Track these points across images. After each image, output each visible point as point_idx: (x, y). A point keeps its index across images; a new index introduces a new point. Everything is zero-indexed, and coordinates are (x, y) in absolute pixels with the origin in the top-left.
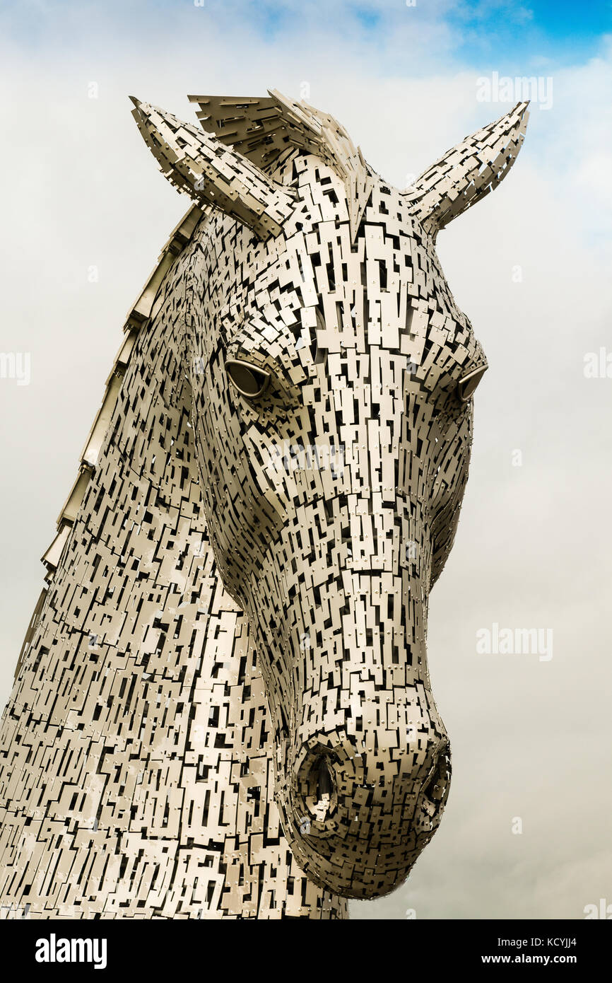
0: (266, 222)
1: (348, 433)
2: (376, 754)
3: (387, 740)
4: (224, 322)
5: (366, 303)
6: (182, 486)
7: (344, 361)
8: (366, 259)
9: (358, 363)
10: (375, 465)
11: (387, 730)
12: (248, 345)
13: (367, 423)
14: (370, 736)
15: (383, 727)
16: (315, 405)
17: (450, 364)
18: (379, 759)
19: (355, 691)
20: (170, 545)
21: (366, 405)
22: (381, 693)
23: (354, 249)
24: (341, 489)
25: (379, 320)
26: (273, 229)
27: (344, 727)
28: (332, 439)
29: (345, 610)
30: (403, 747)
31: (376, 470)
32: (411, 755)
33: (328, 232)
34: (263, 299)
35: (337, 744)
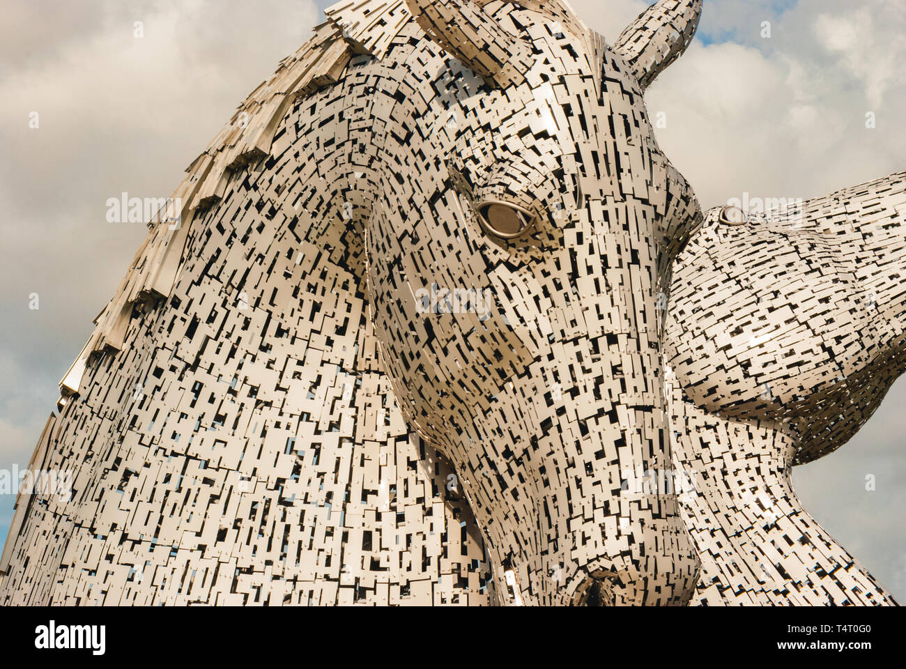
0: (509, 70)
1: (614, 275)
2: (655, 578)
3: (665, 566)
4: (467, 165)
5: (617, 154)
6: (312, 319)
7: (605, 208)
8: (612, 113)
9: (617, 210)
10: (639, 307)
11: (664, 556)
12: (514, 187)
13: (629, 268)
14: (651, 561)
15: (661, 552)
16: (577, 248)
17: (685, 216)
18: (658, 583)
19: (636, 518)
20: (297, 375)
21: (627, 250)
22: (657, 521)
23: (601, 103)
24: (608, 329)
25: (630, 171)
26: (515, 78)
27: (629, 553)
28: (596, 281)
29: (620, 443)
30: (677, 572)
31: (641, 312)
32: (683, 579)
33: (575, 85)
34: (514, 144)
35: (621, 568)
